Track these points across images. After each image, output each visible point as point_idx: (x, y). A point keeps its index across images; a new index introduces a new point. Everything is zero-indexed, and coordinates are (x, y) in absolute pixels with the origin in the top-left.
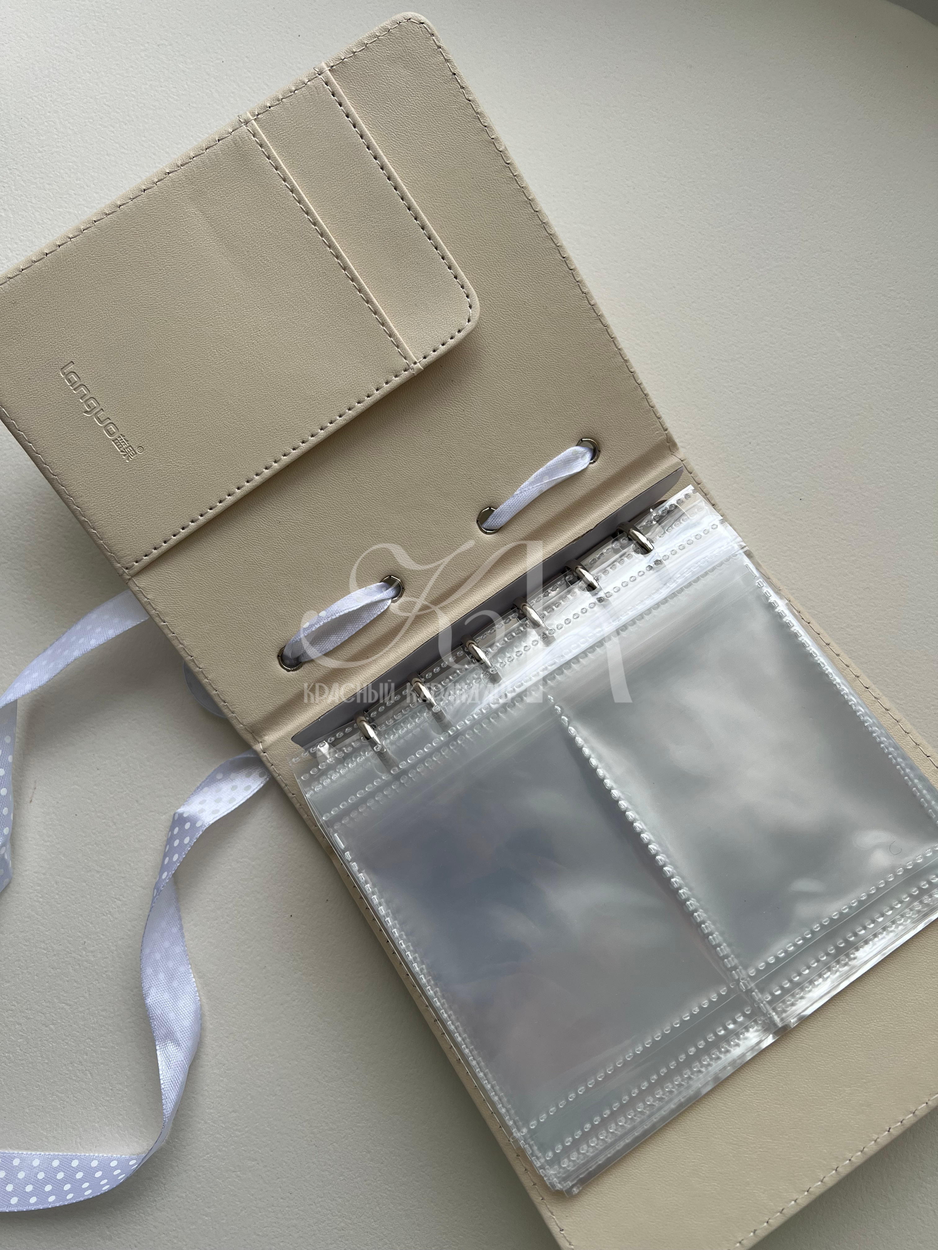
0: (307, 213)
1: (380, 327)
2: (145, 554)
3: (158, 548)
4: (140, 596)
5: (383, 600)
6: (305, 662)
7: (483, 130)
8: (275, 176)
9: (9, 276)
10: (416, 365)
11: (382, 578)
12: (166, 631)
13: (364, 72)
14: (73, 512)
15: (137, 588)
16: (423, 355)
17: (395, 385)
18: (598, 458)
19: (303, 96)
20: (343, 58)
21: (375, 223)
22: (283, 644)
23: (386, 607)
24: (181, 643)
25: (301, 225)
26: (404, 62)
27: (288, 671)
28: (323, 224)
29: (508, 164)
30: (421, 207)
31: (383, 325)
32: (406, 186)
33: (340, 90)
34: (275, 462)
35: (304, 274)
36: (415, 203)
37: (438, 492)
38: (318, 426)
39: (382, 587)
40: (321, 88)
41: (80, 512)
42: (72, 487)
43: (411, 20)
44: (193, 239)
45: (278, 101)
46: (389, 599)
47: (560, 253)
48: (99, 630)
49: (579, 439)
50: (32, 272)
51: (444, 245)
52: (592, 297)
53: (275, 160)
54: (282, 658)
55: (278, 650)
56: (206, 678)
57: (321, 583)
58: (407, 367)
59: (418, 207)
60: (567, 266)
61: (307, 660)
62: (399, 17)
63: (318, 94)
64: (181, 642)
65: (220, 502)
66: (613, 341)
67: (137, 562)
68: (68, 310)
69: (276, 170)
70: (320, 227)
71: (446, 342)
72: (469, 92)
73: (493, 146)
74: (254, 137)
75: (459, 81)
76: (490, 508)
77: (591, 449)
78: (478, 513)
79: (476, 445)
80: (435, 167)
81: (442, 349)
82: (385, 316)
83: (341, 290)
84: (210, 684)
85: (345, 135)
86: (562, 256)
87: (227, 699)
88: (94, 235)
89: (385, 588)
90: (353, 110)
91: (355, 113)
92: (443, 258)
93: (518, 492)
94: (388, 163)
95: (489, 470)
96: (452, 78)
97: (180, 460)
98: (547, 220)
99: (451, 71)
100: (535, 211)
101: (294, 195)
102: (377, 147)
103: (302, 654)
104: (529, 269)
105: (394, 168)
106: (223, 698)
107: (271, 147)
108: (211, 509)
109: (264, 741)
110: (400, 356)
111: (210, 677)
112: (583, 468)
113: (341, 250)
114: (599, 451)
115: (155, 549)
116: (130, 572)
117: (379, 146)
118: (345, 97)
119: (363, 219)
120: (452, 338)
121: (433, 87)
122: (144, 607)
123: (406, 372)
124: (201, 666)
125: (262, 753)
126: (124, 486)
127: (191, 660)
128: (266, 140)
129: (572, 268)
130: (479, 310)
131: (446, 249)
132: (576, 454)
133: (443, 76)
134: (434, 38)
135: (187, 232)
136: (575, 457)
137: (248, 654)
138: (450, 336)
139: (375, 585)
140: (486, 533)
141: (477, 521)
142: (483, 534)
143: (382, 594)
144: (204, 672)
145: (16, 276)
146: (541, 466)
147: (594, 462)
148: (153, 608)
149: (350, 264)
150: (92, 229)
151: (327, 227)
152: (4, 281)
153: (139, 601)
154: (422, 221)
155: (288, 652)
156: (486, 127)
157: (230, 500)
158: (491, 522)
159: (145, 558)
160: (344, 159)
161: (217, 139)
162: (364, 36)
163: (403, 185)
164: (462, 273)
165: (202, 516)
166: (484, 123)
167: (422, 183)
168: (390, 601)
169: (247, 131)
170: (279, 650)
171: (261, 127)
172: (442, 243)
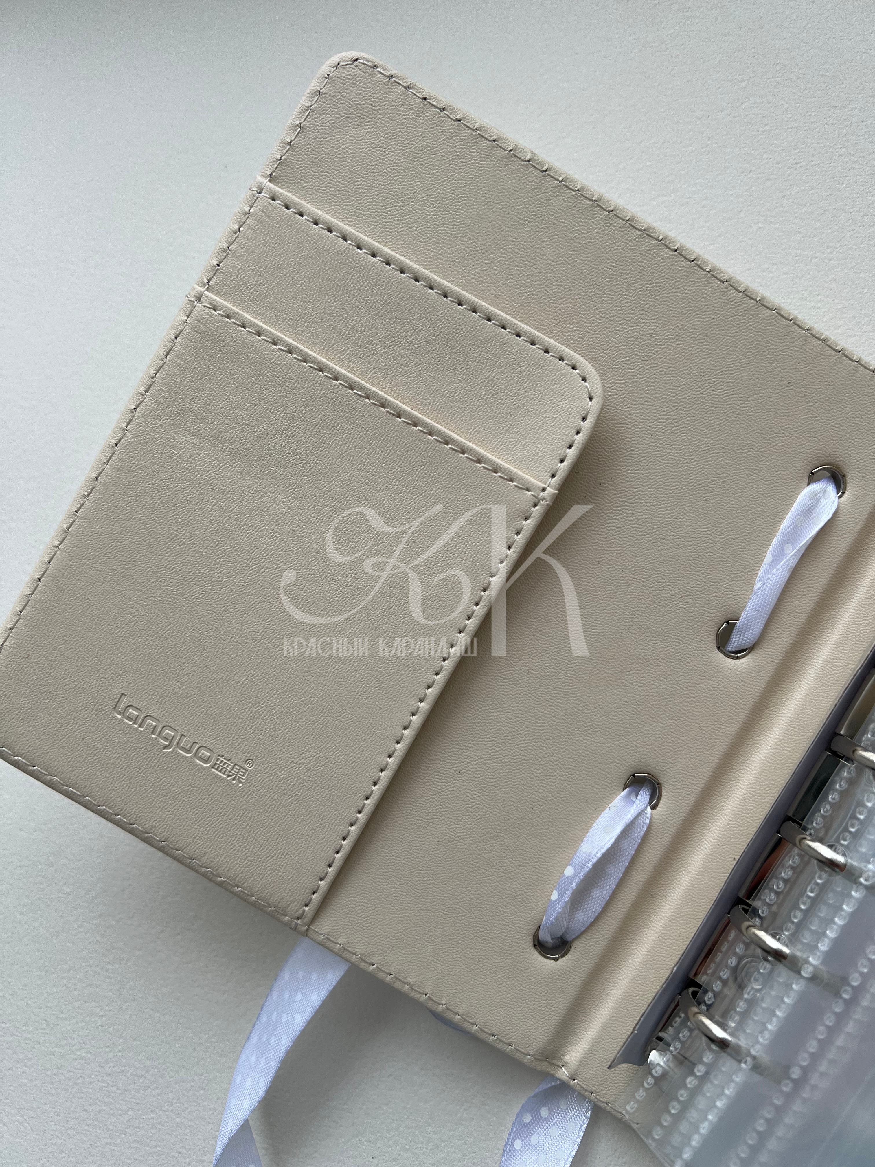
0: (321, 370)
1: (476, 467)
2: (312, 892)
3: (325, 877)
4: (329, 944)
5: (640, 814)
6: (574, 940)
7: (494, 147)
8: (261, 345)
9: (9, 627)
10: (546, 492)
11: (624, 782)
12: (380, 975)
13: (313, 160)
14: (205, 875)
15: (322, 937)
16: (550, 475)
17: (530, 532)
18: (845, 486)
19: (252, 229)
20: (279, 157)
21: (410, 337)
22: (534, 928)
23: (648, 821)
24: (405, 983)
25: (320, 388)
26: (356, 120)
27: (556, 960)
28: (346, 372)
29: (546, 171)
30: (459, 286)
31: (479, 461)
32: (427, 269)
33: (293, 197)
34: (421, 701)
35: (351, 448)
36: (449, 284)
37: (647, 634)
38: (454, 630)
39: (629, 795)
40: (270, 208)
41: (211, 873)
42: (189, 848)
43: (341, 64)
44: (199, 474)
45: (225, 251)
46: (646, 807)
47: (668, 248)
48: (299, 997)
49: (807, 474)
50: (33, 609)
51: (512, 319)
52: (737, 281)
53: (253, 325)
54: (540, 946)
55: (530, 939)
56: (457, 1014)
57: (547, 827)
58: (536, 500)
59: (455, 288)
60: (685, 258)
61: (574, 937)
62: (325, 69)
63: (268, 217)
64: (405, 981)
65: (375, 784)
66: (794, 323)
67: (306, 905)
68: (91, 634)
69: (259, 336)
70: (345, 379)
71: (573, 442)
72: (454, 111)
73: (517, 159)
74: (215, 310)
75: (435, 103)
76: (728, 622)
77: (829, 477)
78: (714, 637)
79: (671, 550)
80: (453, 225)
81: (572, 454)
82: (477, 448)
83: (406, 444)
84: (465, 1020)
85: (323, 247)
86: (672, 250)
87: (495, 1030)
88: (82, 529)
89: (634, 795)
90: (320, 213)
91: (323, 214)
92: (518, 335)
93: (758, 585)
94: (393, 253)
95: (703, 574)
96: (425, 105)
97: (303, 753)
98: (630, 214)
99: (419, 97)
100: (609, 212)
101: (294, 356)
102: (370, 240)
103: (565, 931)
104: (637, 289)
105: (402, 255)
106: (489, 1032)
107: (241, 312)
108: (367, 799)
109: (567, 1063)
110: (520, 491)
111: (461, 1011)
112: (833, 510)
113: (383, 394)
114: (844, 476)
115: (321, 879)
116: (304, 921)
117: (372, 238)
118: (304, 203)
119: (393, 339)
120: (578, 433)
121: (406, 129)
122: (340, 955)
123: (537, 508)
124: (443, 1002)
125: (572, 1082)
126: (250, 818)
127: (427, 999)
128: (231, 307)
129: (693, 258)
130: (597, 378)
131: (517, 322)
132: (815, 496)
133: (412, 109)
134: (379, 69)
135: (187, 469)
136: (816, 499)
137: (494, 960)
138: (574, 431)
139: (618, 798)
140: (738, 658)
141: (718, 648)
142: (734, 661)
143: (635, 806)
144: (450, 1008)
145: (16, 623)
146: (772, 533)
147: (843, 493)
148: (351, 953)
149: (404, 406)
150: (77, 523)
151: (353, 374)
152: (6, 635)
153: (332, 951)
154: (469, 303)
155: (545, 936)
156: (495, 141)
157: (385, 776)
158: (736, 641)
159: (314, 896)
160: (335, 278)
161: (173, 338)
162: (293, 117)
163: (424, 270)
164: (552, 342)
165: (359, 812)
166: (491, 137)
167: (446, 254)
168: (649, 809)
169: (204, 309)
170: (531, 937)
171: (218, 293)
172: (508, 317)
